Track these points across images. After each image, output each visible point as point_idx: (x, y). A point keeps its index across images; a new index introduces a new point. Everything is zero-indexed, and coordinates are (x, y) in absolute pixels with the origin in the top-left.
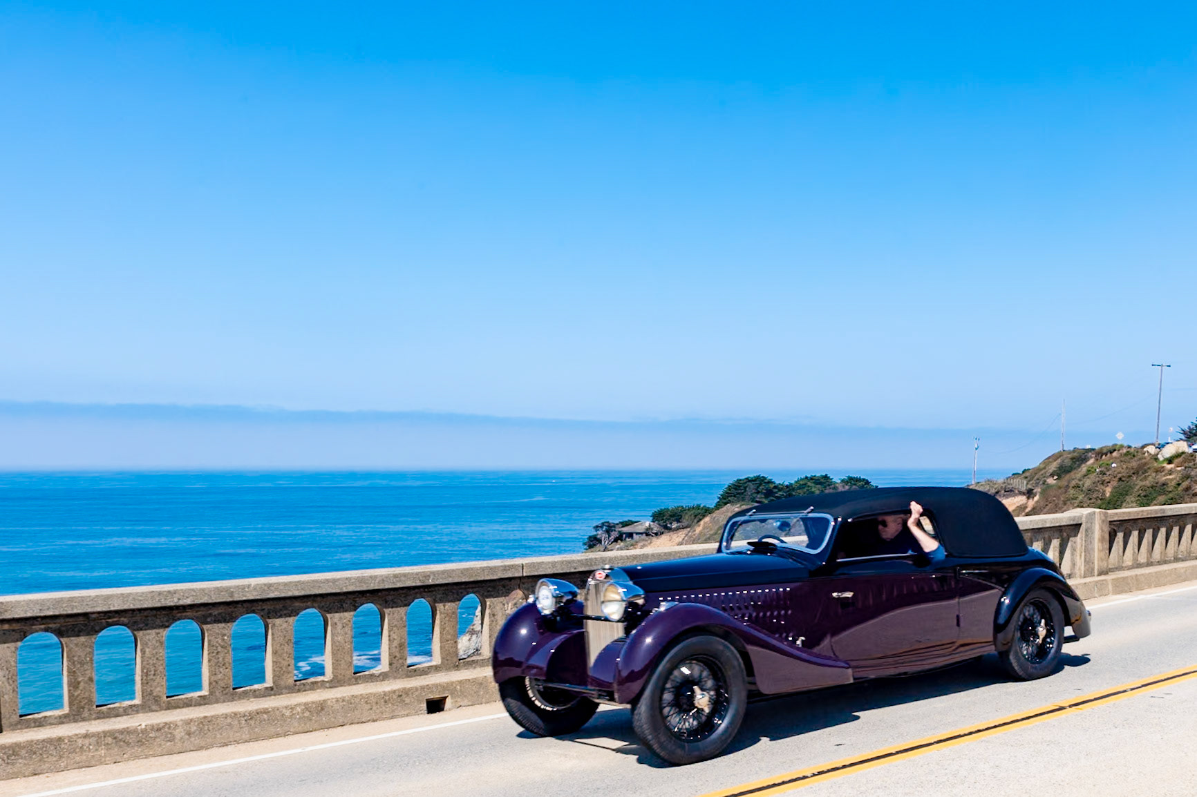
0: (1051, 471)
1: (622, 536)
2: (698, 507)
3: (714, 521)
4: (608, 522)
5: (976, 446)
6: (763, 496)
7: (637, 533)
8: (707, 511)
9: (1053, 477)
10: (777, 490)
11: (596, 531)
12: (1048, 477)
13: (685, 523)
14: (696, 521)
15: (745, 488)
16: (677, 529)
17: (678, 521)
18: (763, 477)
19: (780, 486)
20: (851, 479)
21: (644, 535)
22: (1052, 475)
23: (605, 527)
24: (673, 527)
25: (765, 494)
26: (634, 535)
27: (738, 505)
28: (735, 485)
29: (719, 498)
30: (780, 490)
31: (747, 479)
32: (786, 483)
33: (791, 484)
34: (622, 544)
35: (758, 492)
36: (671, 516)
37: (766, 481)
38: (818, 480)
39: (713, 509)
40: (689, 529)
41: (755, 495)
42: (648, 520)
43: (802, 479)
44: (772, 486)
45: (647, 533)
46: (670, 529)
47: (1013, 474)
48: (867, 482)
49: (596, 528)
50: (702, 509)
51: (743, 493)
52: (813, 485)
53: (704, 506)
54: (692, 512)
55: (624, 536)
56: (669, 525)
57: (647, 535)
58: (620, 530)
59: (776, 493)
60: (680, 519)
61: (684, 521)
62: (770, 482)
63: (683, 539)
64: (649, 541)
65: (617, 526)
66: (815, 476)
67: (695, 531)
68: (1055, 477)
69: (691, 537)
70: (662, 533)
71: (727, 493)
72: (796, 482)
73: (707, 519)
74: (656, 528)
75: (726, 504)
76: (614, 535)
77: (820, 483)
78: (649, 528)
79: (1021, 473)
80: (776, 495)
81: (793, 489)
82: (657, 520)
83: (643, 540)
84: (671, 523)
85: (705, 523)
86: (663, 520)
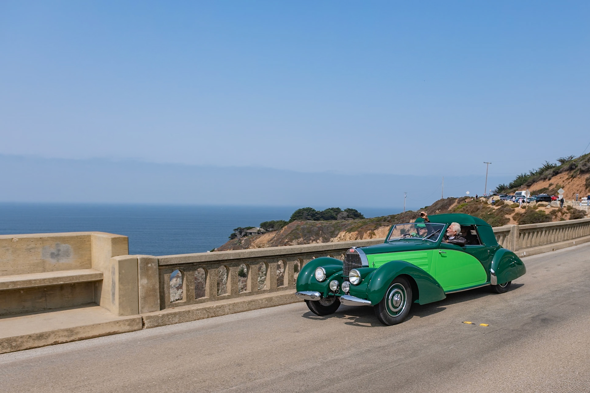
0: (438, 208)
1: (247, 234)
2: (281, 221)
3: (290, 228)
4: (240, 228)
5: (405, 196)
6: (311, 217)
7: (253, 233)
8: (285, 223)
9: (439, 210)
10: (316, 214)
11: (236, 231)
12: (436, 210)
13: (275, 228)
14: (280, 227)
15: (303, 213)
16: (272, 231)
17: (272, 227)
18: (310, 208)
19: (318, 212)
20: (349, 209)
21: (257, 233)
22: (438, 209)
23: (239, 230)
24: (270, 230)
25: (311, 216)
26: (252, 233)
27: (300, 221)
28: (298, 212)
29: (291, 217)
30: (318, 214)
31: (303, 209)
32: (321, 211)
33: (323, 211)
34: (247, 238)
35: (308, 215)
36: (269, 225)
37: (312, 210)
38: (335, 210)
39: (288, 222)
40: (277, 231)
41: (307, 216)
42: (259, 227)
43: (327, 210)
44: (315, 212)
45: (259, 233)
46: (269, 231)
47: (421, 209)
48: (356, 211)
49: (235, 230)
50: (283, 222)
51: (302, 215)
52: (332, 212)
53: (284, 221)
54: (279, 223)
55: (248, 234)
56: (268, 229)
57: (258, 233)
58: (246, 231)
59: (316, 215)
60: (273, 226)
61: (275, 227)
62: (314, 210)
63: (275, 235)
64: (259, 236)
65: (245, 230)
66: (333, 208)
67: (280, 232)
68: (440, 210)
69: (279, 235)
70: (265, 233)
71: (295, 215)
72: (325, 211)
73: (286, 227)
74: (262, 230)
75: (295, 220)
76: (243, 234)
77: (336, 211)
78: (259, 231)
79: (424, 208)
80: (317, 216)
81: (324, 214)
82: (262, 227)
83: (257, 236)
84: (269, 229)
85: (285, 228)
86: (265, 227)
